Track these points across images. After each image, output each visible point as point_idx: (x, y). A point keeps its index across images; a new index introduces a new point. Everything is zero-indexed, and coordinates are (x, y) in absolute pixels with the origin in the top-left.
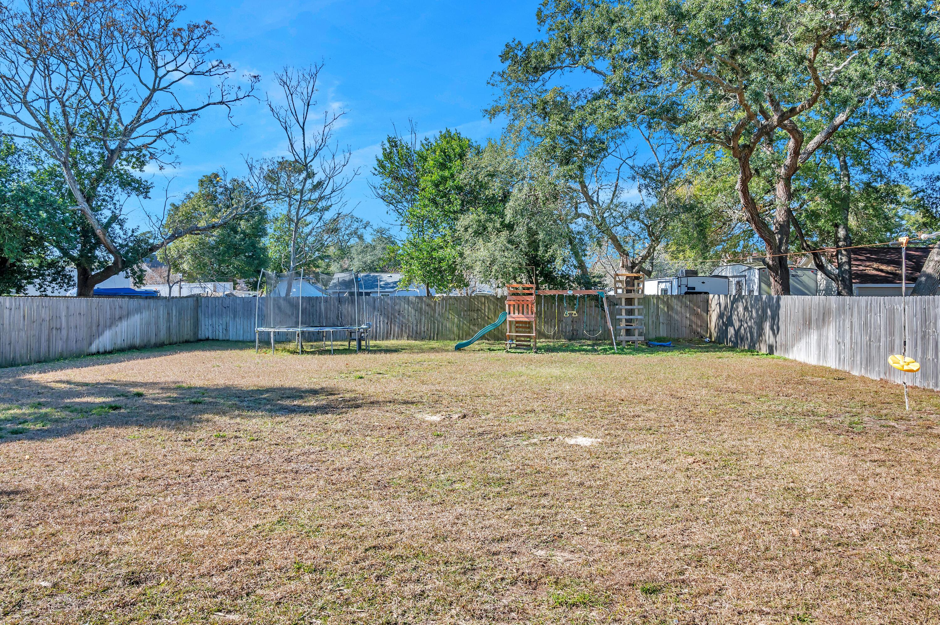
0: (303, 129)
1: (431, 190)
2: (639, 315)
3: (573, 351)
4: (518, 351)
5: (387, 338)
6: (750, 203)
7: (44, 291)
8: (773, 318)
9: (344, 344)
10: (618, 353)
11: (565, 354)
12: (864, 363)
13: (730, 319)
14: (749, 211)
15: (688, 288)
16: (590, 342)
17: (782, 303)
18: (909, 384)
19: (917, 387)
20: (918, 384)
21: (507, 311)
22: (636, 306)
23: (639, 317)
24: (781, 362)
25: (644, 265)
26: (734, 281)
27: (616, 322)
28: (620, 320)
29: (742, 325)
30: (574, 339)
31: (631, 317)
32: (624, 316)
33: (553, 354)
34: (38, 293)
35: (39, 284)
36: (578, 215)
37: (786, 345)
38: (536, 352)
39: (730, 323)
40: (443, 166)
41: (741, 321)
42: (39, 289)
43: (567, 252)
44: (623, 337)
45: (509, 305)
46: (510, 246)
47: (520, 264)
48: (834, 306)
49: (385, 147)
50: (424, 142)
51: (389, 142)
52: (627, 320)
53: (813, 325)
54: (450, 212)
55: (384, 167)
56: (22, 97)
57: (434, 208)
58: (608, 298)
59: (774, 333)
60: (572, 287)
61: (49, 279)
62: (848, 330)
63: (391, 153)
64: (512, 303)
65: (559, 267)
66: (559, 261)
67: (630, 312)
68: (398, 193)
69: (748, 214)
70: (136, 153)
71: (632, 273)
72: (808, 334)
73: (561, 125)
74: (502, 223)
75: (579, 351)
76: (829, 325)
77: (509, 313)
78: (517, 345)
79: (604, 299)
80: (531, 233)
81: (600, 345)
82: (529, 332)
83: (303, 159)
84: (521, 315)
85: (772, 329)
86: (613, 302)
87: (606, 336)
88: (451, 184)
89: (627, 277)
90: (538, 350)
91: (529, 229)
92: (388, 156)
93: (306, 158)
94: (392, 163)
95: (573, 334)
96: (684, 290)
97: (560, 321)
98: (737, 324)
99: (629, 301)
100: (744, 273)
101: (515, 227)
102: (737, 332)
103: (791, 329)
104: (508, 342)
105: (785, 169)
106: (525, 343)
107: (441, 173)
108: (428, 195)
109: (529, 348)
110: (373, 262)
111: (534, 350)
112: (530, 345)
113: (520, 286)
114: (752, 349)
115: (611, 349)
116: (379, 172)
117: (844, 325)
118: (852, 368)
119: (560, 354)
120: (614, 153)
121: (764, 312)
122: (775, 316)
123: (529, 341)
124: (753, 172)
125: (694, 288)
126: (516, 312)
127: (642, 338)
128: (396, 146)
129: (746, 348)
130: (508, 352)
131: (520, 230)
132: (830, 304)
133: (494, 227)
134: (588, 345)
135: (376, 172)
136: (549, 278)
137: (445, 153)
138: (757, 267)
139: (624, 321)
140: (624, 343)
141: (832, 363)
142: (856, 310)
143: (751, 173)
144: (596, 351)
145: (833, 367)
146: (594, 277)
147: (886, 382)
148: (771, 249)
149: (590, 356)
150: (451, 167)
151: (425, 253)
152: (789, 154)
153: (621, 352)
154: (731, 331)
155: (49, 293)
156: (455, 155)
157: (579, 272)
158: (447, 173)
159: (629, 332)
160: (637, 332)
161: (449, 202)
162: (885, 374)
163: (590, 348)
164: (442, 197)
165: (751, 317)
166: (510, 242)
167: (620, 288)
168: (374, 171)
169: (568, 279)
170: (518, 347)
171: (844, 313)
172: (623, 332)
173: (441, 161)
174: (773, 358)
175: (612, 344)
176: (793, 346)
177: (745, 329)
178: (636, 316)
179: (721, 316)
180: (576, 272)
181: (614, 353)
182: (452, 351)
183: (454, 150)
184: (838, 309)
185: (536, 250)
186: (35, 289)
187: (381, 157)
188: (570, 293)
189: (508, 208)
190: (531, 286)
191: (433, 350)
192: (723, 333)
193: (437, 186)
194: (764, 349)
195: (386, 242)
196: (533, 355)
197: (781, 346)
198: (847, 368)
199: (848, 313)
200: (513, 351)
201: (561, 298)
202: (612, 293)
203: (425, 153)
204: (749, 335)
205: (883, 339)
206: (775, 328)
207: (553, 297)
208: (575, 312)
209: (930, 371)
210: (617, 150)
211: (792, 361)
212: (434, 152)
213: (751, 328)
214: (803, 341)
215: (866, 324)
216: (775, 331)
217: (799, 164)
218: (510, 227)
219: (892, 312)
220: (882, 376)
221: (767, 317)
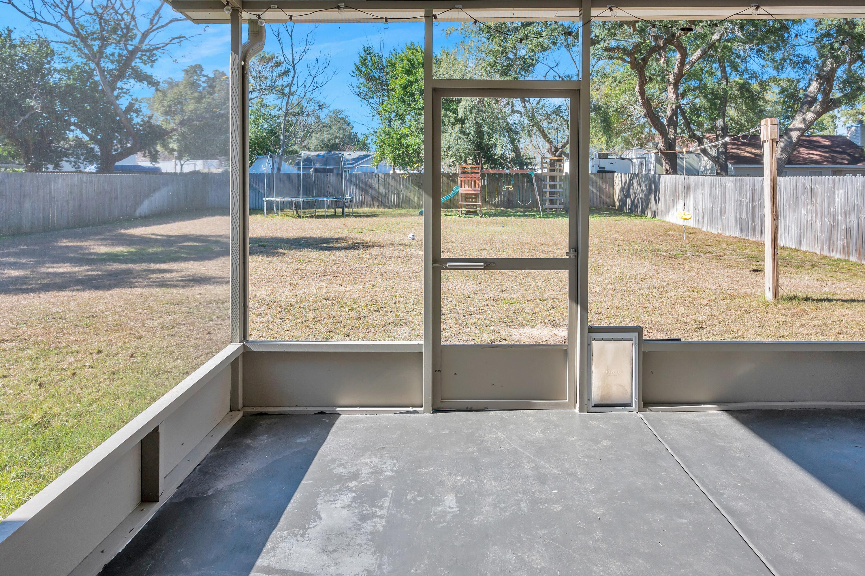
0: (291, 36)
1: (399, 90)
2: (560, 188)
3: (509, 216)
4: (468, 216)
5: (361, 207)
6: (646, 102)
7: (78, 168)
8: (656, 192)
9: (331, 211)
10: (543, 217)
11: (504, 218)
12: (709, 222)
13: (628, 192)
14: (645, 108)
15: (600, 168)
16: (522, 210)
17: (662, 180)
18: (733, 235)
19: (737, 237)
20: (737, 236)
21: (459, 185)
22: (557, 182)
23: (560, 190)
24: (659, 223)
25: (565, 150)
26: (637, 161)
27: (542, 194)
28: (546, 192)
29: (636, 197)
30: (509, 208)
31: (554, 190)
32: (548, 189)
33: (494, 218)
34: (73, 170)
35: (74, 162)
36: (513, 112)
37: (664, 211)
38: (481, 217)
39: (628, 195)
40: (409, 73)
41: (635, 193)
42: (74, 166)
43: (505, 140)
44: (547, 204)
45: (461, 181)
46: (461, 136)
47: (469, 150)
48: (693, 183)
49: (361, 55)
50: (393, 52)
51: (364, 50)
52: (551, 193)
53: (681, 197)
54: (416, 109)
55: (360, 71)
56: (64, 10)
57: (402, 105)
58: (536, 175)
59: (656, 202)
60: (508, 166)
61: (82, 158)
62: (701, 200)
63: (366, 59)
64: (463, 179)
65: (498, 151)
66: (499, 147)
67: (553, 187)
68: (371, 91)
69: (645, 111)
70: (148, 54)
71: (555, 156)
72: (677, 203)
73: (501, 46)
74: (456, 118)
75: (514, 216)
76: (690, 195)
77: (461, 187)
78: (466, 212)
79: (533, 177)
80: (478, 126)
81: (529, 212)
82: (476, 202)
83: (291, 62)
84: (470, 188)
85: (655, 199)
86: (540, 178)
87: (535, 204)
88: (416, 87)
89: (551, 160)
90: (483, 215)
91: (477, 123)
92: (364, 62)
93: (293, 61)
94: (367, 67)
95: (509, 203)
96: (597, 169)
97: (500, 193)
98: (633, 196)
99: (553, 178)
100: (644, 156)
101: (466, 121)
102: (633, 202)
103: (668, 199)
104: (460, 209)
105: (674, 76)
106: (473, 210)
107: (408, 78)
108: (397, 95)
109: (475, 213)
110: (329, 140)
111: (480, 215)
112: (476, 212)
113: (469, 167)
114: (643, 214)
115: (538, 215)
116: (356, 75)
117: (698, 196)
118: (703, 226)
119: (500, 218)
120: (542, 62)
121: (650, 187)
122: (657, 190)
123: (476, 209)
124: (648, 79)
125: (604, 168)
126: (467, 186)
127: (562, 207)
128: (370, 54)
129: (639, 214)
130: (460, 216)
131: (470, 124)
132: (691, 181)
133: (449, 122)
134: (521, 212)
135: (354, 75)
136: (491, 159)
137: (410, 62)
138: (653, 151)
139: (548, 193)
140: (548, 210)
141: (691, 224)
142: (705, 186)
143: (646, 80)
144: (527, 216)
145: (692, 226)
146: (526, 159)
147: (721, 234)
148: (662, 138)
149: (523, 219)
150: (416, 73)
151: (396, 140)
152: (676, 64)
153: (546, 216)
154: (629, 201)
155: (82, 169)
156: (418, 63)
157: (514, 154)
158: (412, 79)
159: (552, 202)
160: (558, 202)
161: (414, 100)
162: (721, 229)
163: (522, 214)
164: (409, 97)
165: (642, 191)
166: (462, 132)
167: (545, 168)
168: (352, 74)
169: (506, 160)
170: (467, 213)
171: (699, 188)
172: (548, 203)
173: (408, 68)
174: (655, 221)
175: (539, 211)
176: (669, 212)
177: (638, 200)
178: (558, 190)
179: (622, 190)
180: (511, 155)
181: (540, 217)
182: (418, 216)
183: (417, 60)
184: (695, 185)
185: (482, 138)
186: (71, 166)
187: (358, 63)
188: (508, 171)
189: (460, 107)
190: (478, 166)
191: (401, 215)
192: (623, 202)
193: (404, 88)
194: (650, 215)
195: (341, 122)
196: (479, 218)
197: (661, 212)
198: (700, 227)
199: (701, 187)
200: (464, 216)
201: (500, 175)
202: (540, 171)
203: (394, 61)
204: (640, 204)
205: (719, 206)
206: (657, 198)
207: (494, 174)
208: (511, 186)
209: (743, 227)
210: (545, 59)
211: (667, 222)
212: (402, 60)
213: (642, 198)
214: (675, 208)
215: (711, 195)
216: (657, 200)
217: (685, 72)
218: (462, 121)
219: (724, 187)
220: (719, 231)
221: (652, 191)
